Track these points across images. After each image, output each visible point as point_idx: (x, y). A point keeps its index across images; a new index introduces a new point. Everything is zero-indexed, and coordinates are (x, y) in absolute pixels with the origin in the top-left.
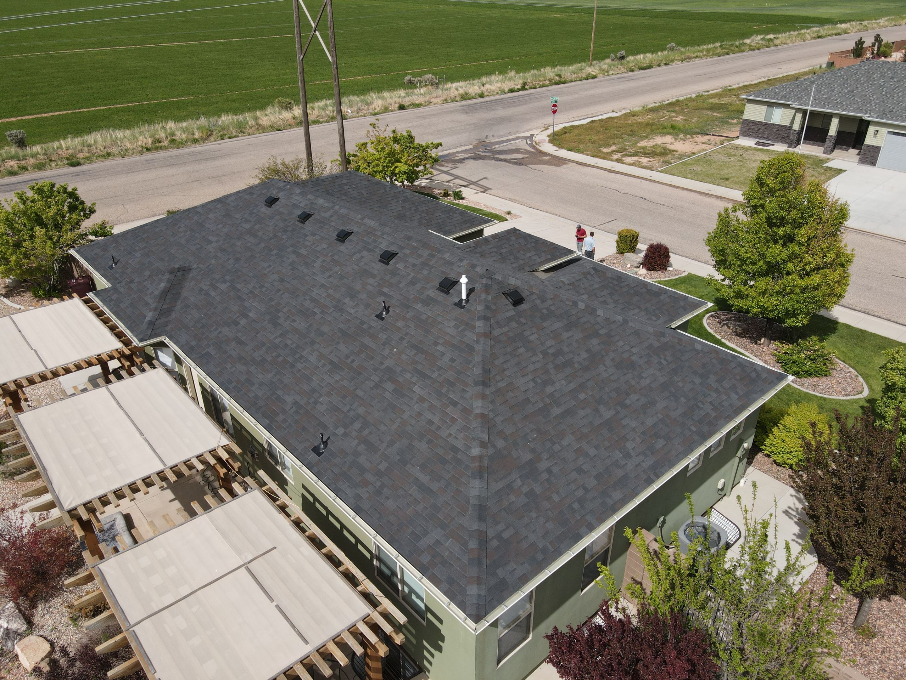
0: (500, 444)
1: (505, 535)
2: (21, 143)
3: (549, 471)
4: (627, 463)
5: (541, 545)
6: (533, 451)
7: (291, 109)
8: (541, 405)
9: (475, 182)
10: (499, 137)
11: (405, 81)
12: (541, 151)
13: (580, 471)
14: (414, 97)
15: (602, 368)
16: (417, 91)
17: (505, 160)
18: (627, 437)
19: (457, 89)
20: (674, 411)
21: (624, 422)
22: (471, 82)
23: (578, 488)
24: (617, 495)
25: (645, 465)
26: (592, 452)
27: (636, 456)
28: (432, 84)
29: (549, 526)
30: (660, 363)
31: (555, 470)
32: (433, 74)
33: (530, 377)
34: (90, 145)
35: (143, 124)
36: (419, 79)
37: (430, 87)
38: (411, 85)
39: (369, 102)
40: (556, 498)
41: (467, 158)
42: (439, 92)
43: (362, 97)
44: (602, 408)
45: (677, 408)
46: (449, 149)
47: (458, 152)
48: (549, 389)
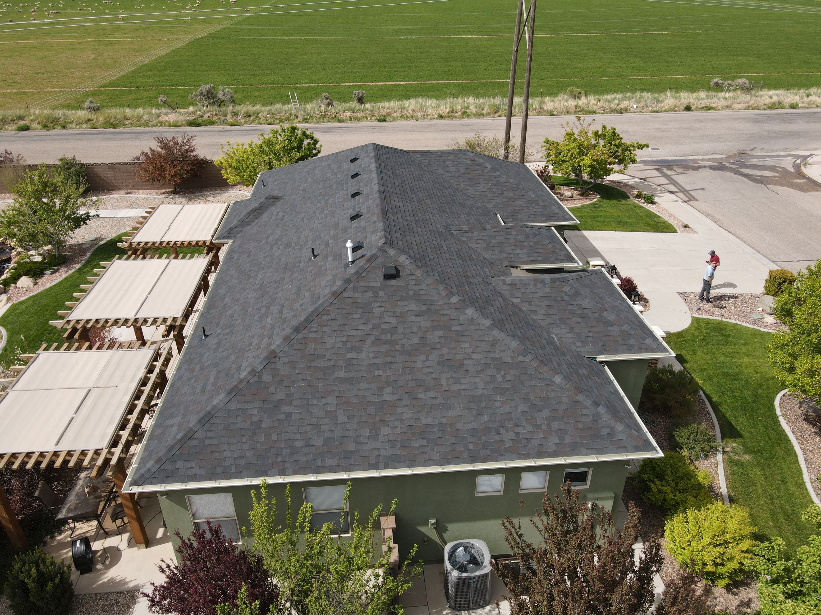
0: (267, 377)
1: (208, 442)
2: (360, 100)
3: (288, 416)
4: (366, 443)
5: (228, 462)
6: (290, 394)
7: (579, 98)
8: (331, 363)
9: (687, 191)
10: (768, 151)
11: (712, 83)
12: (802, 172)
13: (317, 428)
14: (715, 100)
15: (423, 357)
16: (722, 95)
17: (747, 176)
18: (390, 423)
19: (771, 97)
20: (464, 423)
21: (399, 410)
22: (795, 91)
23: (300, 439)
24: (330, 462)
25: (383, 453)
26: (343, 419)
27: (383, 442)
28: (742, 89)
29: (249, 453)
30: (493, 377)
31: (295, 417)
32: (747, 79)
33: (344, 339)
34: (404, 108)
35: (450, 97)
36: (730, 82)
37: (739, 92)
38: (718, 87)
39: (660, 100)
40: (274, 437)
41: (705, 167)
42: (748, 98)
43: (656, 95)
44: (388, 390)
45: (471, 422)
46: (697, 155)
47: (703, 160)
48: (351, 355)
